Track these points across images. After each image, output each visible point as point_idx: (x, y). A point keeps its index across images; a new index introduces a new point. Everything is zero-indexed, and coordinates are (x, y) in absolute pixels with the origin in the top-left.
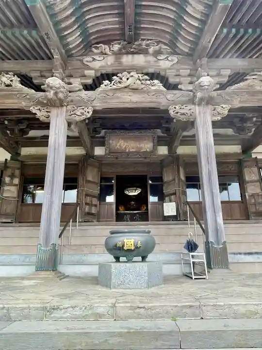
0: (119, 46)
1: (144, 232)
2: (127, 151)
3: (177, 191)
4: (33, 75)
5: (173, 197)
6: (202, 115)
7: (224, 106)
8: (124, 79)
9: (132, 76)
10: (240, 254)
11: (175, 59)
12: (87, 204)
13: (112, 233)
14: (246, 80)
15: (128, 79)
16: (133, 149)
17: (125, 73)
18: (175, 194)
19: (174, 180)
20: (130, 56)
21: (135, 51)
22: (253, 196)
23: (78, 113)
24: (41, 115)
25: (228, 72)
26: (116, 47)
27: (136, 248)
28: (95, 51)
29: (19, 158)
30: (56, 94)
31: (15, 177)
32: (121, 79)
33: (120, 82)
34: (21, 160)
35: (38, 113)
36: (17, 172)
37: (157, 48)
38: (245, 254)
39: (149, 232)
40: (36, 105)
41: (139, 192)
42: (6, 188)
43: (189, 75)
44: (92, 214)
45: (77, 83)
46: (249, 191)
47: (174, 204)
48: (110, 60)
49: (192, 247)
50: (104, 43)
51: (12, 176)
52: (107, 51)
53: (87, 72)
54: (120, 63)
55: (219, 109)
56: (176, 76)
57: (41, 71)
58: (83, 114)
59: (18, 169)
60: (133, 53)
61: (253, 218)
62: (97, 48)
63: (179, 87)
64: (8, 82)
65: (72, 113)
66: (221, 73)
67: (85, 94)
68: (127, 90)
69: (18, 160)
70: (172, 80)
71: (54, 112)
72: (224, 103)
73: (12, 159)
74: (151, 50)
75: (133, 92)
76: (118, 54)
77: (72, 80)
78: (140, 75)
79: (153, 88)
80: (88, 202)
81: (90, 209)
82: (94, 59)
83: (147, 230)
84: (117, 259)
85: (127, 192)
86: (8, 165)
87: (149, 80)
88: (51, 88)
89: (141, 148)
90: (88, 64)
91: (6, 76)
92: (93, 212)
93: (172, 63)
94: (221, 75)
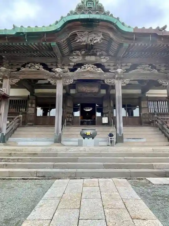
0: (84, 52)
1: (93, 130)
2: (86, 92)
3: (109, 112)
4: (48, 64)
5: (107, 114)
6: (118, 84)
7: (127, 80)
8: (86, 67)
9: (90, 66)
10: (130, 139)
11: (108, 58)
12: (67, 117)
13: (82, 130)
14: (138, 68)
15: (88, 67)
16: (89, 91)
17: (87, 65)
18: (108, 113)
19: (108, 106)
20: (89, 57)
21: (91, 54)
22: (144, 114)
23: (68, 82)
24: (52, 82)
25: (130, 64)
26: (83, 52)
27: (91, 134)
28: (74, 54)
29: (34, 94)
30: (59, 75)
31: (33, 103)
32: (85, 67)
33: (85, 69)
34: (35, 95)
35: (51, 81)
36: (34, 101)
37: (100, 53)
38: (132, 139)
39: (95, 130)
40: (50, 78)
41: (91, 109)
42: (29, 109)
43: (114, 66)
44: (70, 122)
45: (66, 68)
46: (143, 112)
47: (107, 118)
48: (81, 58)
49: (111, 135)
50: (78, 50)
51: (32, 103)
52: (79, 54)
53: (71, 64)
54: (85, 60)
55: (125, 81)
56: (108, 65)
57: (51, 63)
58: (69, 82)
59: (34, 100)
60: (90, 55)
61: (143, 124)
62: (75, 52)
63: (110, 70)
64: (38, 68)
65: (65, 82)
66: (127, 65)
67: (70, 74)
68: (87, 72)
69: (33, 95)
70: (107, 67)
71: (58, 81)
72: (128, 79)
73: (31, 95)
74: (98, 54)
75: (90, 73)
76: (84, 56)
77: (64, 67)
78: (93, 66)
79: (98, 71)
80: (68, 116)
81: (69, 119)
82: (74, 58)
83: (94, 129)
84: (84, 138)
85: (85, 110)
86: (30, 98)
87: (97, 68)
88: (57, 72)
89: (93, 91)
90: (71, 60)
91: (37, 65)
92: (70, 121)
93: (107, 60)
94: (127, 66)
